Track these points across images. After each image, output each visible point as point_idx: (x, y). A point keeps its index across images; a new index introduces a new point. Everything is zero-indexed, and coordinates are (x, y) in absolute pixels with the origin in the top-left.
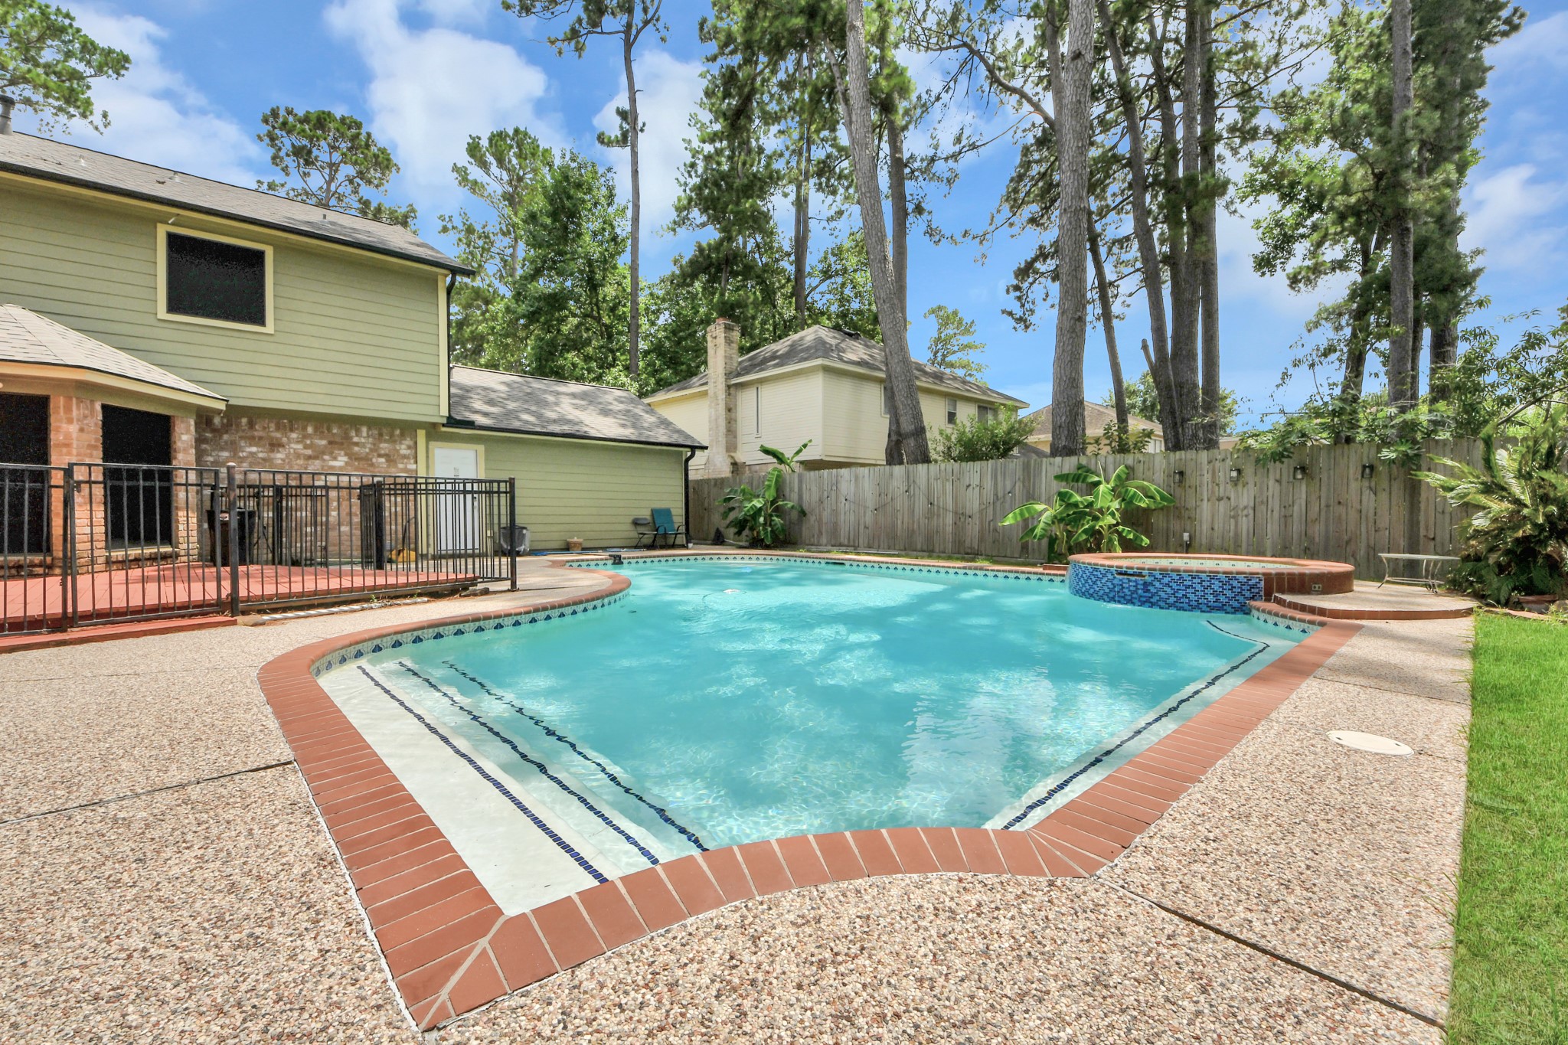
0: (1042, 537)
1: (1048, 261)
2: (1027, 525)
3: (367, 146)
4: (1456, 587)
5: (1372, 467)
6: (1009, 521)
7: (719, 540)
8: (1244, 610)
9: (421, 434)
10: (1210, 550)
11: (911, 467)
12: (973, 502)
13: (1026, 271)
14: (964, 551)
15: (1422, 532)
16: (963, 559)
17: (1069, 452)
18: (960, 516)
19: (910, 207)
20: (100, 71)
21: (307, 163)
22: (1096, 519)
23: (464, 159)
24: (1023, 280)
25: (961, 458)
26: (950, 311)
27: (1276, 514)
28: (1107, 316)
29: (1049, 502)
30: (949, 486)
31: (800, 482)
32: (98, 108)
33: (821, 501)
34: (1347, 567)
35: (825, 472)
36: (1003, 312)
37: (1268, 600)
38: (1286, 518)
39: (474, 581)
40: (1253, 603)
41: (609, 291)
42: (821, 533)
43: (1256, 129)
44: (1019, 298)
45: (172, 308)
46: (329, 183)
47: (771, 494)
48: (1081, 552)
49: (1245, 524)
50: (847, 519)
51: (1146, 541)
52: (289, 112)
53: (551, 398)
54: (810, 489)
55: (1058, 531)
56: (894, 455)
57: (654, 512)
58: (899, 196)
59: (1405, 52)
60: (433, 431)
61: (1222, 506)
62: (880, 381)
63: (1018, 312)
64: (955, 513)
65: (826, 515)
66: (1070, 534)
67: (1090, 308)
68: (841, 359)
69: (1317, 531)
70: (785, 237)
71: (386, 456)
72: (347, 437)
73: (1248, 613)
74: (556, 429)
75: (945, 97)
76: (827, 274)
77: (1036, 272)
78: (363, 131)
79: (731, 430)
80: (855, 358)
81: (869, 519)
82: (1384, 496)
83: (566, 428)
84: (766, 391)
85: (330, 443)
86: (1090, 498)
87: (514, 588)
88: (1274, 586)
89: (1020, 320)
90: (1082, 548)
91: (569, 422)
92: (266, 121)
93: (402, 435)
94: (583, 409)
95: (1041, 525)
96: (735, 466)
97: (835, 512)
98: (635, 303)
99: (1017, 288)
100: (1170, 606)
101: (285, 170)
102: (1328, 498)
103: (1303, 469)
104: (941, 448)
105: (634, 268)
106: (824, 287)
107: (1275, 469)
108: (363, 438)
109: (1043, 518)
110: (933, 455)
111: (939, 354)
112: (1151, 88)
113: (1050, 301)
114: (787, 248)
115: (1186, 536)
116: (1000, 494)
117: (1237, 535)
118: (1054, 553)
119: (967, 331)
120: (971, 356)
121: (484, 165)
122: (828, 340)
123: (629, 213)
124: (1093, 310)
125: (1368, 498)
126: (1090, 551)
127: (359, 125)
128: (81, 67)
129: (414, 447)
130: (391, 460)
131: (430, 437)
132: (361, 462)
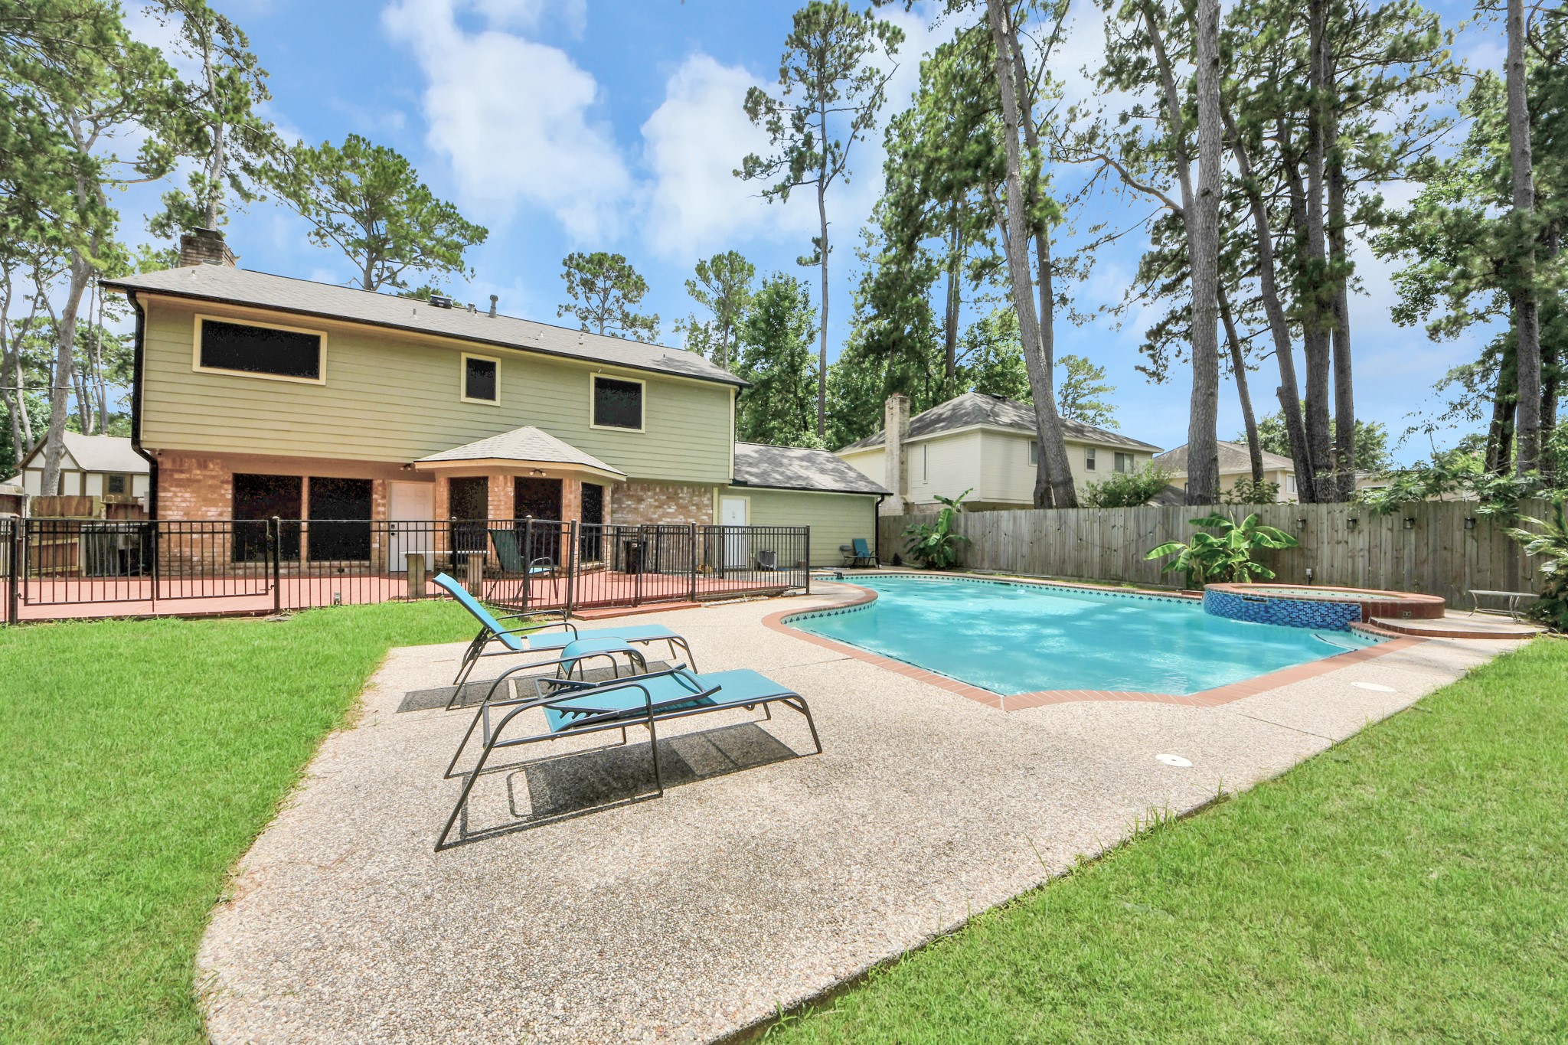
0: (1183, 569)
1: (1181, 323)
2: (1167, 561)
3: (629, 276)
4: (1534, 617)
5: (1473, 520)
6: (1154, 555)
7: (897, 562)
8: (1346, 629)
9: (716, 490)
10: (1331, 582)
11: (1062, 511)
12: (1118, 539)
13: (1157, 333)
14: (1109, 577)
15: (1520, 573)
16: (1110, 584)
17: (1205, 500)
18: (1106, 549)
19: (1056, 299)
20: (472, 241)
21: (591, 290)
22: (1228, 556)
23: (694, 276)
24: (1157, 341)
25: (1104, 505)
26: (1080, 359)
27: (1389, 555)
28: (1239, 369)
29: (1186, 541)
30: (1096, 526)
31: (966, 520)
32: (467, 266)
33: (984, 535)
34: (1438, 600)
35: (988, 513)
36: (1137, 368)
37: (1365, 621)
38: (1398, 560)
39: (786, 588)
40: (1353, 624)
41: (806, 373)
42: (983, 559)
43: (1381, 216)
44: (1152, 356)
45: (598, 421)
46: (603, 303)
47: (942, 529)
48: (1215, 581)
49: (1361, 563)
50: (1006, 551)
51: (1272, 574)
52: (580, 256)
53: (785, 461)
54: (973, 526)
55: (1195, 564)
56: (1042, 500)
57: (854, 542)
58: (1047, 292)
59: (1524, 153)
60: (723, 488)
61: (1340, 548)
62: (1029, 437)
63: (1152, 367)
64: (1102, 547)
65: (988, 546)
66: (1206, 568)
67: (1221, 362)
68: (997, 423)
69: (1427, 570)
70: (938, 320)
71: (697, 506)
72: (676, 494)
73: (1349, 630)
74: (794, 483)
75: (1082, 197)
76: (973, 345)
77: (1169, 333)
78: (627, 264)
79: (903, 478)
80: (1008, 421)
81: (1025, 549)
82: (1486, 544)
83: (803, 484)
84: (932, 449)
85: (668, 498)
86: (1223, 540)
87: (808, 593)
88: (1368, 612)
89: (1154, 374)
90: (1214, 579)
91: (800, 477)
92: (565, 264)
94: (807, 468)
95: (1181, 560)
96: (907, 506)
97: (996, 544)
98: (822, 380)
99: (1150, 347)
100: (1286, 624)
101: (576, 296)
102: (1435, 546)
103: (1412, 520)
104: (1087, 495)
105: (823, 355)
106: (969, 355)
107: (1387, 521)
109: (1182, 554)
110: (1080, 501)
111: (1070, 398)
112: (1280, 168)
113: (1182, 357)
114: (939, 326)
115: (1309, 571)
116: (1142, 533)
117: (1353, 572)
118: (1191, 582)
119: (1097, 375)
120: (1102, 398)
121: (706, 280)
122: (984, 406)
123: (819, 313)
124: (1224, 364)
125: (1471, 546)
126: (1223, 581)
127: (623, 260)
128: (461, 240)
129: (711, 499)
130: (699, 508)
131: (721, 492)
132: (683, 509)
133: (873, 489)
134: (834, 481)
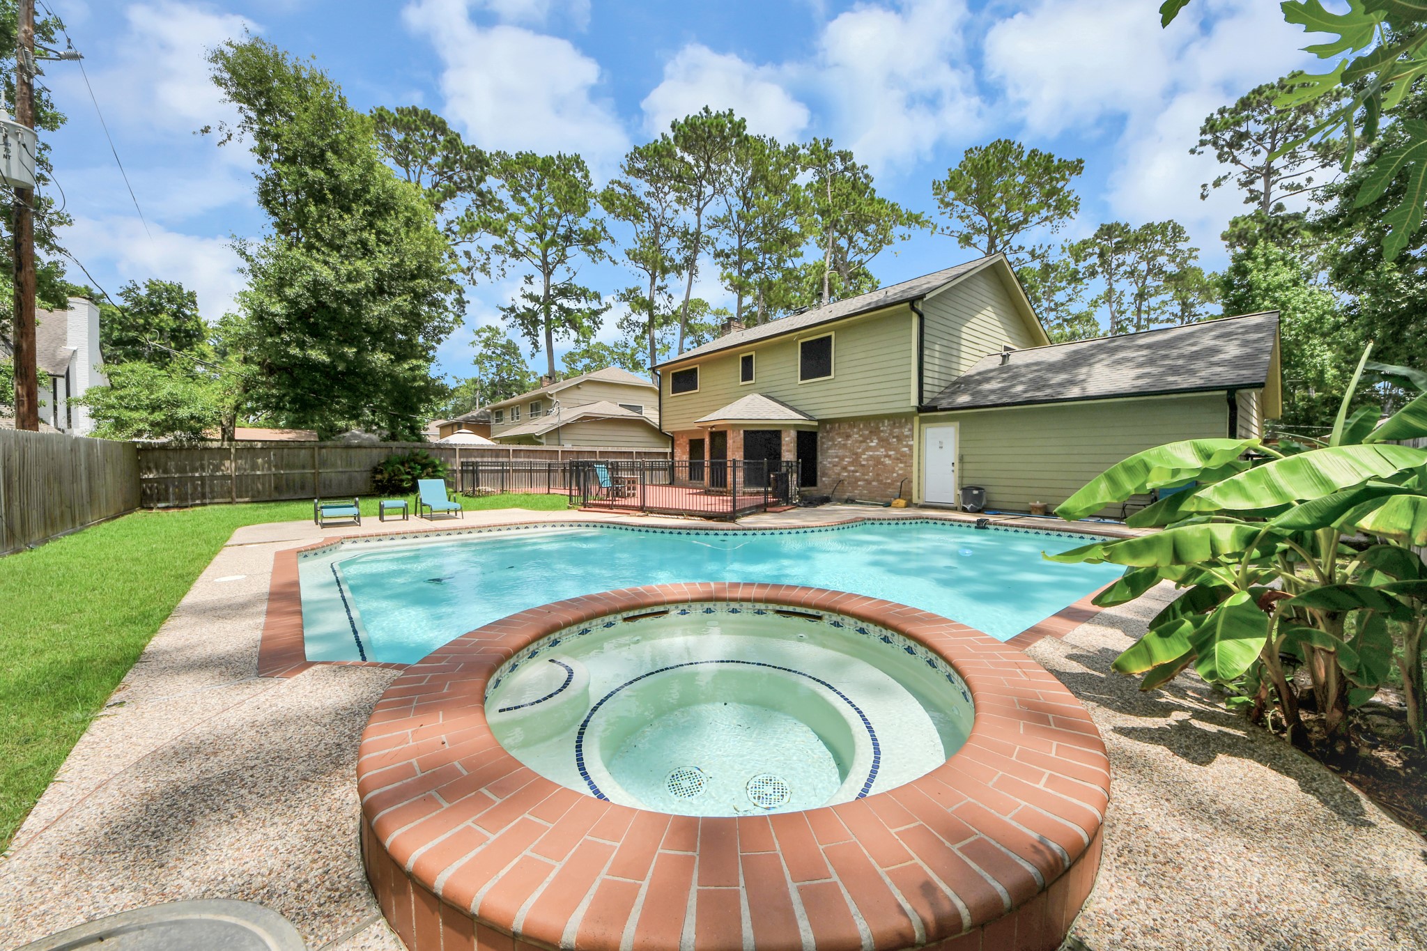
9: (916, 420)
45: (803, 378)
60: (921, 417)
71: (897, 437)
72: (878, 428)
85: (871, 432)
93: (906, 421)
108: (885, 427)
129: (911, 430)
130: (899, 439)
131: (922, 421)
132: (884, 442)
133: (1217, 381)
134: (1139, 377)
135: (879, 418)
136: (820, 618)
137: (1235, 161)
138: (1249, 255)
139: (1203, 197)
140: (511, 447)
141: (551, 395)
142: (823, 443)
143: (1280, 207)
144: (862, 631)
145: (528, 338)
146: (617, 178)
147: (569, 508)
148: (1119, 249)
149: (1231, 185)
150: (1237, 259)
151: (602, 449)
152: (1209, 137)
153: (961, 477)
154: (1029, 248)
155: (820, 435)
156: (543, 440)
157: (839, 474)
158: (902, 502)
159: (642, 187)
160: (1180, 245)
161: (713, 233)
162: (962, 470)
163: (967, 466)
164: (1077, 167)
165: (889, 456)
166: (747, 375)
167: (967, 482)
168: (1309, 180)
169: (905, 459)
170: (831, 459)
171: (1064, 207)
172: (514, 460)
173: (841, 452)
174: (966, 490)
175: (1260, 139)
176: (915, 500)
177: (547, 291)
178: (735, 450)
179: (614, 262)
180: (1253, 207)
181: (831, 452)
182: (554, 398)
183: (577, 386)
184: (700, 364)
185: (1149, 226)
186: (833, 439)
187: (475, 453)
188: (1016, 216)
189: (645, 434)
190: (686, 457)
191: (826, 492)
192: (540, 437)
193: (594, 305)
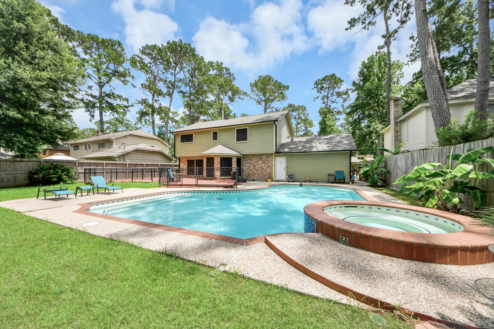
30: (423, 162)
31: (390, 160)
33: (394, 169)
35: (395, 156)
45: (237, 141)
47: (375, 166)
54: (391, 164)
65: (395, 175)
87: (236, 188)
93: (271, 156)
108: (264, 157)
129: (272, 158)
130: (268, 161)
131: (275, 156)
132: (264, 162)
133: (347, 149)
134: (328, 147)
135: (262, 155)
136: (357, 207)
137: (321, 93)
138: (326, 117)
139: (314, 101)
140: (104, 162)
141: (112, 140)
142: (243, 162)
143: (330, 106)
144: (370, 208)
145: (88, 113)
146: (138, 54)
147: (159, 187)
148: (293, 111)
149: (320, 99)
150: (323, 118)
151: (146, 163)
152: (316, 86)
153: (287, 172)
154: (275, 108)
155: (242, 160)
156: (117, 159)
157: (249, 172)
158: (270, 180)
159: (147, 60)
160: (305, 112)
161: (179, 84)
162: (287, 170)
163: (288, 169)
164: (287, 88)
165: (265, 166)
166: (215, 138)
167: (289, 174)
168: (335, 100)
169: (271, 167)
170: (246, 166)
171: (283, 97)
172: (106, 167)
173: (249, 165)
174: (289, 176)
175: (326, 88)
176: (274, 179)
177: (101, 94)
178: (217, 164)
179: (134, 86)
180: (324, 105)
181: (246, 165)
182: (114, 141)
183: (125, 137)
184: (194, 133)
185: (299, 106)
186: (247, 161)
187: (86, 165)
188: (272, 98)
189: (160, 157)
190: (186, 166)
191: (245, 178)
192: (115, 158)
193: (125, 103)
